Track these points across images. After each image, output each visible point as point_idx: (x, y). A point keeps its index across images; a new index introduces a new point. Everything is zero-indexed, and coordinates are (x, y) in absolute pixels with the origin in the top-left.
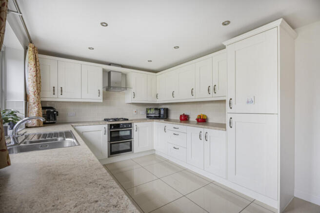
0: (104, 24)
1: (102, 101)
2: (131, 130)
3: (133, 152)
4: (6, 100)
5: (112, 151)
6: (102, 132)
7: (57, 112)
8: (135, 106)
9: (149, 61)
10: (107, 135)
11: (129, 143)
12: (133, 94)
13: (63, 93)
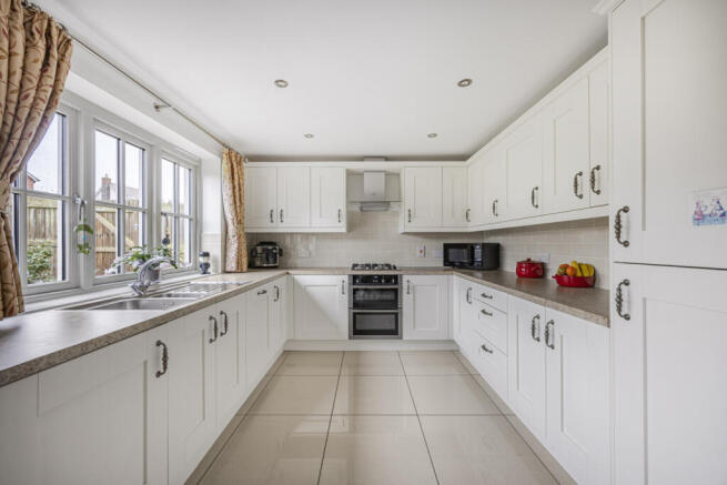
0: (280, 83)
1: (344, 230)
2: (396, 291)
3: (401, 338)
4: (201, 232)
5: (358, 327)
6: (338, 290)
7: (281, 250)
8: (419, 239)
9: (430, 136)
10: (346, 297)
11: (393, 316)
12: (407, 213)
13: (284, 220)
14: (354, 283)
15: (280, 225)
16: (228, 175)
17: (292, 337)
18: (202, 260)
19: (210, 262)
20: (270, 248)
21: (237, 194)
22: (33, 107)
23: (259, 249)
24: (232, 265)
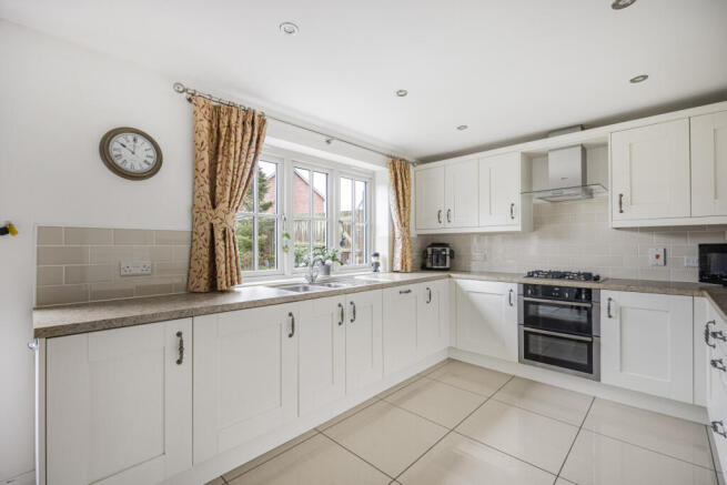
0: (402, 94)
1: (519, 228)
2: (589, 311)
3: (597, 380)
5: (532, 351)
7: (452, 253)
10: (515, 309)
11: (586, 347)
12: (616, 199)
13: (452, 219)
14: (525, 294)
15: (448, 225)
16: (392, 182)
17: (454, 346)
18: (374, 260)
19: (380, 261)
20: (439, 249)
21: (401, 199)
22: (244, 168)
23: (429, 250)
24: (398, 266)
